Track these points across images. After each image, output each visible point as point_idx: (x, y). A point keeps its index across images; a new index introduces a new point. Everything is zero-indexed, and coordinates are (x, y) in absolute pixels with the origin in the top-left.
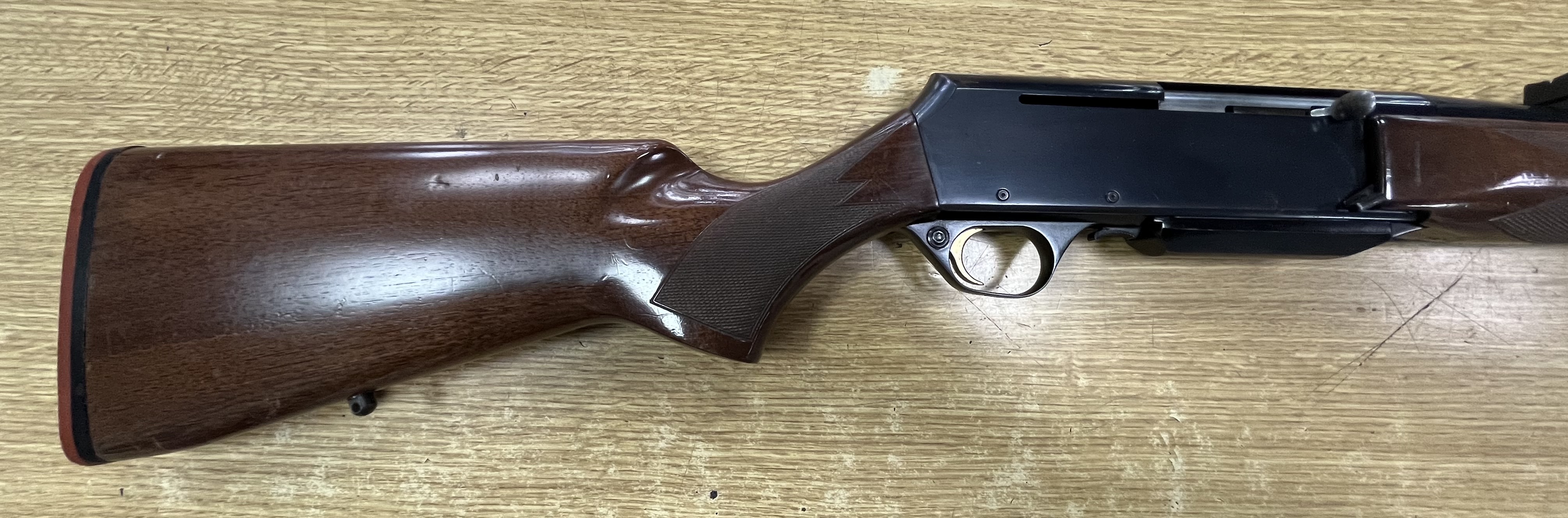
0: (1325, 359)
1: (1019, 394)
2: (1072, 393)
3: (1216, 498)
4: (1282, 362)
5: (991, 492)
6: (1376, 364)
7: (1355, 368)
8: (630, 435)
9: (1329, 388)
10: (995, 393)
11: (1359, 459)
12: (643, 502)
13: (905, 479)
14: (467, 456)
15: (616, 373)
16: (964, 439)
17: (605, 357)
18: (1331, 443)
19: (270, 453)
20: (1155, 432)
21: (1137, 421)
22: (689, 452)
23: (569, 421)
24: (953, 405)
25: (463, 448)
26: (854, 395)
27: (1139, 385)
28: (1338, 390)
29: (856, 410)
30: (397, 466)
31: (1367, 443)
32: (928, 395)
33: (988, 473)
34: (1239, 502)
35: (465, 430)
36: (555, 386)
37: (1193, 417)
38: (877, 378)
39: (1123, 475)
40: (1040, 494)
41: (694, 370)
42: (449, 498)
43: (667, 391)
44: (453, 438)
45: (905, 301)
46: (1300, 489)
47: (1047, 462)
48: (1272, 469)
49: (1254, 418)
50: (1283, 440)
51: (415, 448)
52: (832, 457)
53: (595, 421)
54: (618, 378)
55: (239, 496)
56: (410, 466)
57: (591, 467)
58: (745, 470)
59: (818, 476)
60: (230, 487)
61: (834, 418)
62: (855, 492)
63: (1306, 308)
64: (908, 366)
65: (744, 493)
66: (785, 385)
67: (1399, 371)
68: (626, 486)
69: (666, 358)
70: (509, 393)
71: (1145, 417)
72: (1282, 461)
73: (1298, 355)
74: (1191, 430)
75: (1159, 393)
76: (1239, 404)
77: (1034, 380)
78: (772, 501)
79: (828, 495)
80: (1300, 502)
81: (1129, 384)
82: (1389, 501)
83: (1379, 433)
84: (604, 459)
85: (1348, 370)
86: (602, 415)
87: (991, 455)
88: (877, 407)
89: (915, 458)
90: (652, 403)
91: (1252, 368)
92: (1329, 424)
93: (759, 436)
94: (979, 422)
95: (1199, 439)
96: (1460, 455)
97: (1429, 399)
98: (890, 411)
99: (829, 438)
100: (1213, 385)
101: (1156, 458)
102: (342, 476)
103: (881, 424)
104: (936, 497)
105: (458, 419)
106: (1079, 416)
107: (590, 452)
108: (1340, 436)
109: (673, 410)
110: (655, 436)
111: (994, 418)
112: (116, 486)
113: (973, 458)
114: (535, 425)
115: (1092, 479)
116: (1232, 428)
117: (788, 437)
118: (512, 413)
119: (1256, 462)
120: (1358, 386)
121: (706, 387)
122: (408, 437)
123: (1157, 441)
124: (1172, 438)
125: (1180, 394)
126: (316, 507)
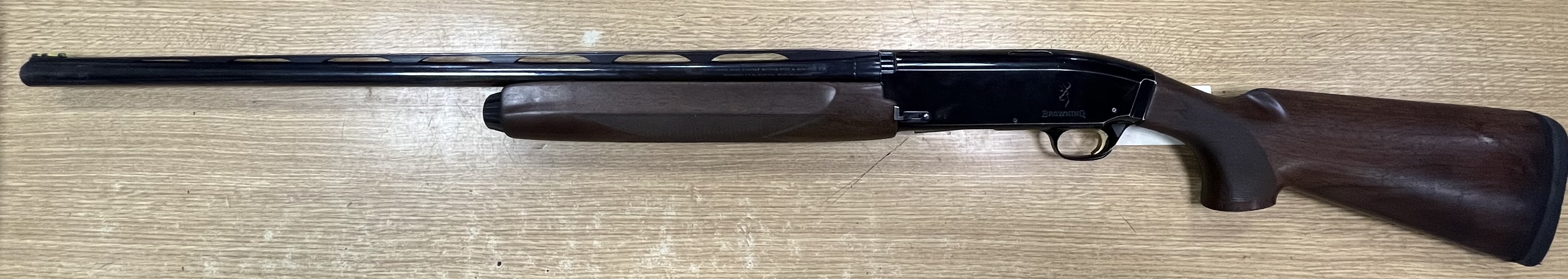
0: (832, 184)
1: (665, 206)
2: (693, 205)
3: (771, 260)
4: (809, 187)
5: (649, 259)
6: (860, 186)
7: (848, 188)
8: (455, 233)
9: (835, 200)
10: (652, 206)
11: (850, 238)
12: (462, 269)
13: (603, 253)
14: (367, 246)
15: (447, 200)
16: (635, 231)
17: (440, 191)
18: (835, 229)
19: (262, 247)
20: (738, 226)
21: (729, 220)
22: (486, 242)
23: (421, 226)
24: (629, 213)
25: (365, 241)
26: (576, 209)
27: (730, 200)
28: (838, 201)
29: (576, 217)
30: (330, 252)
31: (854, 229)
32: (615, 208)
33: (648, 249)
34: (783, 262)
35: (366, 232)
36: (415, 207)
37: (760, 217)
38: (587, 199)
39: (721, 249)
40: (675, 260)
41: (488, 197)
42: (358, 268)
43: (475, 209)
44: (359, 236)
45: (603, 158)
46: (817, 254)
47: (679, 242)
48: (802, 244)
49: (793, 217)
50: (808, 229)
51: (339, 242)
52: (564, 242)
53: (436, 226)
54: (447, 202)
55: (246, 270)
56: (337, 252)
57: (433, 250)
58: (516, 250)
59: (556, 253)
60: (241, 265)
61: (564, 221)
62: (576, 261)
63: (822, 157)
64: (605, 193)
65: (516, 262)
66: (538, 204)
67: (872, 189)
68: (452, 260)
69: (474, 191)
70: (390, 212)
71: (733, 217)
72: (807, 240)
73: (817, 182)
74: (758, 224)
75: (740, 204)
76: (784, 210)
77: (673, 199)
78: (531, 267)
79: (561, 263)
80: (817, 262)
81: (724, 200)
82: (866, 260)
83: (861, 223)
84: (441, 246)
85: (845, 190)
86: (440, 223)
87: (649, 239)
88: (588, 215)
89: (608, 242)
90: (467, 215)
91: (792, 190)
92: (833, 219)
93: (524, 232)
94: (643, 222)
95: (762, 229)
96: (905, 234)
97: (889, 204)
98: (594, 217)
99: (563, 232)
100: (770, 199)
101: (739, 239)
102: (300, 258)
103: (589, 224)
104: (619, 262)
105: (363, 226)
106: (697, 218)
107: (433, 242)
108: (839, 225)
109: (478, 219)
110: (468, 233)
111: (651, 220)
112: (180, 266)
113: (640, 241)
114: (403, 228)
115: (704, 251)
116: (780, 222)
117: (540, 232)
118: (391, 222)
119: (793, 240)
120: (850, 198)
121: (495, 206)
122: (336, 236)
123: (740, 230)
124: (747, 228)
125: (753, 205)
126: (287, 275)
